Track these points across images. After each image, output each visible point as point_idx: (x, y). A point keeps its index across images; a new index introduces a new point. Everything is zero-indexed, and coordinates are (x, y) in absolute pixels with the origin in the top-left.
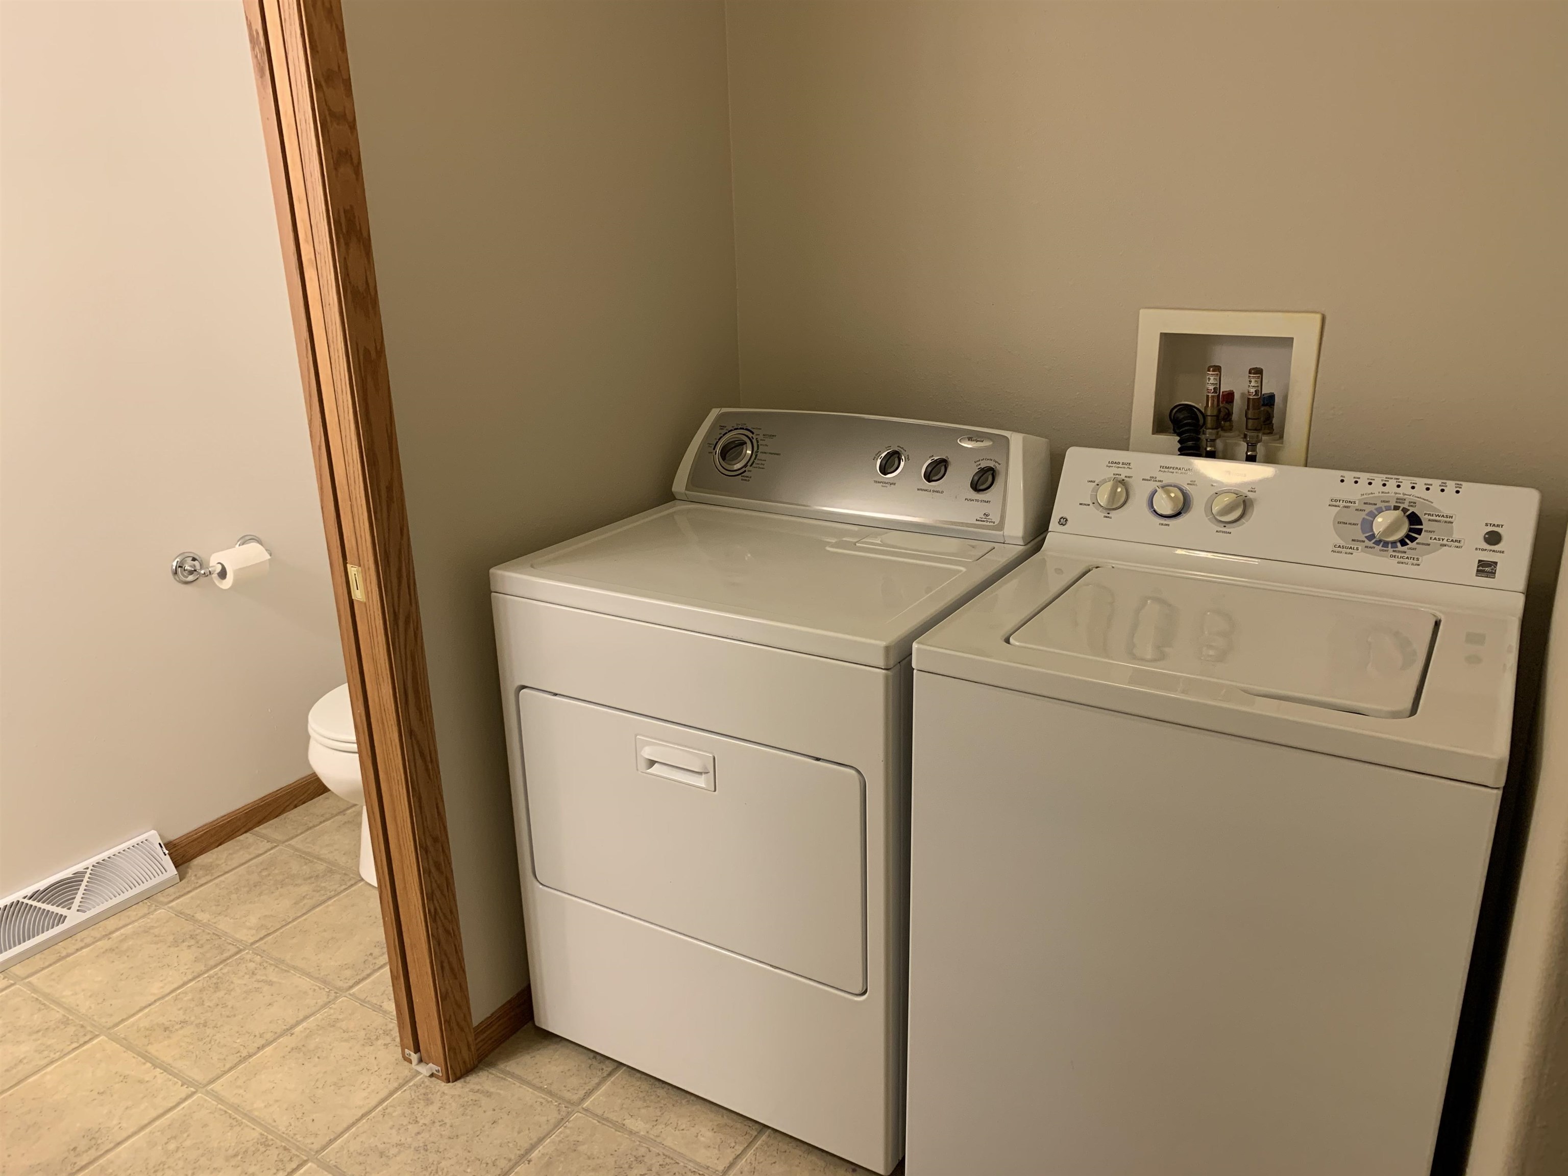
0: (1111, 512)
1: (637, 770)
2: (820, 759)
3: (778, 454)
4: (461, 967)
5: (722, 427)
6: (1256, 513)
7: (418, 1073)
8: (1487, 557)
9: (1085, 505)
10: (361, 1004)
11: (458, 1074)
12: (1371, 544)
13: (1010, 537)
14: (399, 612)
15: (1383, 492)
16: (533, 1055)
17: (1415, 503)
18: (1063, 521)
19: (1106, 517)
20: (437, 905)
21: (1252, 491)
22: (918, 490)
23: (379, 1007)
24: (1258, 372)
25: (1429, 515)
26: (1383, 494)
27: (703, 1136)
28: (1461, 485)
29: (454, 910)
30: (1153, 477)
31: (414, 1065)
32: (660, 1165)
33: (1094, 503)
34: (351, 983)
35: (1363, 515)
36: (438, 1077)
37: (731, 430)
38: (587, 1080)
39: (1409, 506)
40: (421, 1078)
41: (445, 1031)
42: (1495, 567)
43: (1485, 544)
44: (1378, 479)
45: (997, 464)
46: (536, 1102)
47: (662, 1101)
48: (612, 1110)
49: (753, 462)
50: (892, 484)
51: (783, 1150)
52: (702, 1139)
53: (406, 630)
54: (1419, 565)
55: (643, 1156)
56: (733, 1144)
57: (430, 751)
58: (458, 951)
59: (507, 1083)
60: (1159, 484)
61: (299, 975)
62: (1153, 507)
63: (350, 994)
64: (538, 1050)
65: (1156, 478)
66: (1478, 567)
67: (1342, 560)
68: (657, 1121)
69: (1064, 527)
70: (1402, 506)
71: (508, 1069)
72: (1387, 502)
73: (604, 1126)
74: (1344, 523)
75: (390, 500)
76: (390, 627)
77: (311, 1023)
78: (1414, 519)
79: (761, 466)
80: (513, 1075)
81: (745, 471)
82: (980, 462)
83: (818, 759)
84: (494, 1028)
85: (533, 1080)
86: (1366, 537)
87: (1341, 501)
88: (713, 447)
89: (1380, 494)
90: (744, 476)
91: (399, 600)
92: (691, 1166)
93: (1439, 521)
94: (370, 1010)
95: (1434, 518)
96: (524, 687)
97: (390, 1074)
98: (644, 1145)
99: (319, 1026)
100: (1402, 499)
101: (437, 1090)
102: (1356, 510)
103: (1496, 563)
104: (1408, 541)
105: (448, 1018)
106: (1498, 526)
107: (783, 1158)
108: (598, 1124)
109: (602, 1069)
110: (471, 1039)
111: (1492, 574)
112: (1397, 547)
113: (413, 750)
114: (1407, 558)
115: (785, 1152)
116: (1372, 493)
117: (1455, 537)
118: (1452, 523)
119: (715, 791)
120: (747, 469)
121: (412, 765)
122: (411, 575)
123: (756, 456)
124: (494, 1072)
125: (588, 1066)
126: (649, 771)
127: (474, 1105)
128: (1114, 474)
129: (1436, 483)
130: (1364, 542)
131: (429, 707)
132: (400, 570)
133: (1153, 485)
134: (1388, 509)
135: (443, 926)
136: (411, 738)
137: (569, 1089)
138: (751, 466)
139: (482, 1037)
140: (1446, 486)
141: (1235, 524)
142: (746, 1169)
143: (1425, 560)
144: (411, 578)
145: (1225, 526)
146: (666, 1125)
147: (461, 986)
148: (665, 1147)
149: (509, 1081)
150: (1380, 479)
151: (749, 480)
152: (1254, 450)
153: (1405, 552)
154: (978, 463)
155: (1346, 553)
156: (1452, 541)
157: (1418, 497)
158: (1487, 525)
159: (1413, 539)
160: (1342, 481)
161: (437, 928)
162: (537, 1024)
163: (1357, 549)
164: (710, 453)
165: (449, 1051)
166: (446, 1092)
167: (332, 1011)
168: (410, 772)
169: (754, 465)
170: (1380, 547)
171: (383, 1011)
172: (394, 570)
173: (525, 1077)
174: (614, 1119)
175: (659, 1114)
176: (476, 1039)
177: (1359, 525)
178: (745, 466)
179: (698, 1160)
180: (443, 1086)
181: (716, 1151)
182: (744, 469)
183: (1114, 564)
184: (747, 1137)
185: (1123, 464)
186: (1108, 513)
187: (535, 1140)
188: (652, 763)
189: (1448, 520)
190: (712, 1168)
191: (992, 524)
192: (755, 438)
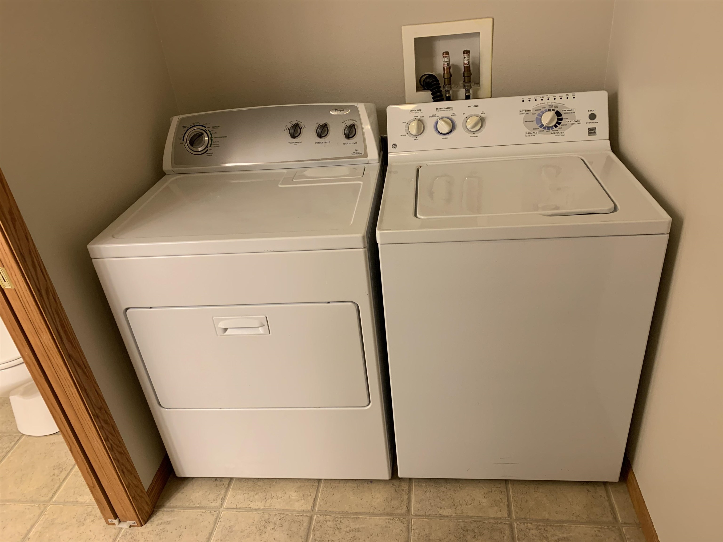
0: (418, 137)
1: (217, 335)
2: (330, 302)
3: (225, 137)
4: (133, 467)
5: (184, 127)
6: (487, 123)
7: (122, 528)
8: (592, 126)
9: (404, 135)
10: (63, 505)
11: (146, 519)
12: (542, 129)
13: (372, 160)
14: (41, 288)
15: (542, 104)
16: (182, 491)
17: (557, 106)
18: (395, 146)
19: (416, 140)
20: (111, 442)
21: (483, 113)
22: (316, 143)
23: (76, 502)
24: (467, 52)
25: (564, 111)
26: (543, 104)
27: (293, 496)
28: (575, 94)
29: (121, 440)
30: (434, 115)
31: (117, 526)
32: (280, 520)
33: (408, 134)
34: (50, 495)
35: (536, 116)
36: (133, 526)
37: (191, 128)
38: (219, 493)
39: (555, 108)
40: (124, 531)
41: (134, 502)
42: (596, 130)
43: (590, 120)
44: (539, 97)
45: (355, 122)
46: (197, 515)
47: (263, 488)
48: (240, 503)
49: (211, 144)
50: (300, 142)
51: (334, 487)
52: (293, 498)
53: (48, 298)
54: (564, 135)
55: (268, 519)
56: (309, 494)
57: (83, 362)
58: (129, 460)
59: (176, 512)
60: (438, 117)
61: (13, 504)
62: (437, 130)
63: (53, 502)
64: (183, 488)
65: (435, 115)
66: (589, 131)
67: (531, 139)
68: (266, 498)
69: (396, 149)
70: (552, 109)
71: (172, 505)
72: (545, 108)
73: (240, 513)
74: (528, 121)
75: (13, 220)
76: (38, 298)
77: (37, 527)
78: (558, 114)
79: (217, 146)
80: (176, 507)
81: (207, 150)
82: (346, 122)
83: (329, 302)
84: (156, 487)
85: (189, 505)
86: (539, 126)
87: (525, 111)
88: (182, 139)
89: (541, 105)
90: (208, 153)
91: (39, 282)
92: (295, 514)
93: (569, 113)
94: (71, 506)
95: (567, 112)
96: (127, 309)
97: (104, 536)
98: (266, 513)
99: (43, 528)
100: (551, 105)
101: (137, 533)
102: (532, 114)
103: (596, 128)
104: (557, 125)
105: (133, 495)
106: (594, 110)
107: (336, 490)
108: (237, 513)
109: (223, 484)
110: (147, 499)
111: (595, 134)
112: (553, 129)
113: (74, 365)
114: (559, 133)
115: (336, 487)
116: (537, 105)
117: (577, 119)
118: (574, 113)
119: (270, 333)
120: (208, 149)
121: (76, 374)
122: (41, 263)
123: (212, 140)
124: (165, 510)
125: (215, 485)
126: (225, 334)
127: (164, 531)
128: (414, 117)
129: (564, 95)
130: (538, 129)
131: (75, 338)
132: (33, 262)
133: (435, 119)
134: (546, 111)
135: (118, 451)
136: (70, 359)
137: (212, 501)
138: (210, 146)
139: (151, 496)
140: (569, 96)
141: (478, 132)
142: (322, 503)
143: (566, 132)
144: (42, 265)
145: (474, 134)
146: (272, 498)
147: (135, 477)
148: (277, 510)
149: (177, 511)
150: (540, 97)
151: (212, 155)
152: (469, 92)
153: (557, 130)
154: (345, 123)
155: (532, 136)
156: (576, 121)
157: (558, 103)
158: (589, 111)
159: (559, 124)
160: (523, 101)
161: (115, 454)
162: (178, 476)
163: (536, 133)
164: (181, 143)
165: (138, 511)
166: (143, 532)
167: (47, 516)
168: (76, 379)
169: (212, 145)
170: (546, 130)
171: (80, 503)
172: (29, 262)
173: (184, 505)
174: (244, 506)
175: (265, 495)
176: (149, 498)
177: (535, 121)
178: (207, 147)
179: (297, 509)
180: (141, 529)
181: (303, 501)
182: (206, 149)
183: (427, 163)
184: (314, 487)
185: (417, 110)
186: (416, 138)
187: (208, 535)
188: (226, 330)
189: (572, 112)
190: (305, 510)
191: (361, 155)
192: (207, 130)
